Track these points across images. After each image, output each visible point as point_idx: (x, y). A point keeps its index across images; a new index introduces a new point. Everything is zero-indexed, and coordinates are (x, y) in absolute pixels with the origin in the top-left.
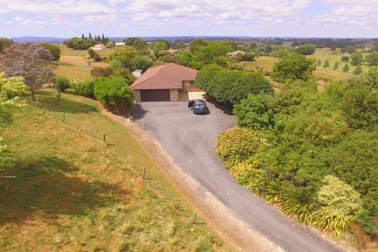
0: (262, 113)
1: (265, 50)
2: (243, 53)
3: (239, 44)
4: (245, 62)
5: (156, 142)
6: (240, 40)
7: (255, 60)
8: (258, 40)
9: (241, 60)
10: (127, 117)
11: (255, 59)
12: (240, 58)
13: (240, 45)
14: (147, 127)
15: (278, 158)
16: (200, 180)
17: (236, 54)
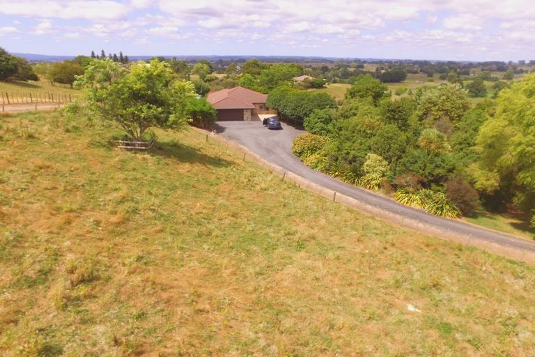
0: (328, 123)
1: (340, 75)
2: (311, 78)
3: (306, 67)
4: (314, 89)
5: (242, 146)
6: (307, 62)
7: (326, 88)
8: (331, 61)
9: (308, 88)
10: (211, 131)
11: (326, 85)
12: (307, 84)
13: (307, 69)
14: (230, 138)
15: (338, 147)
16: (282, 166)
17: (303, 79)
